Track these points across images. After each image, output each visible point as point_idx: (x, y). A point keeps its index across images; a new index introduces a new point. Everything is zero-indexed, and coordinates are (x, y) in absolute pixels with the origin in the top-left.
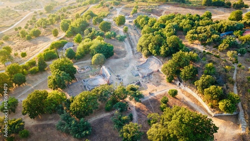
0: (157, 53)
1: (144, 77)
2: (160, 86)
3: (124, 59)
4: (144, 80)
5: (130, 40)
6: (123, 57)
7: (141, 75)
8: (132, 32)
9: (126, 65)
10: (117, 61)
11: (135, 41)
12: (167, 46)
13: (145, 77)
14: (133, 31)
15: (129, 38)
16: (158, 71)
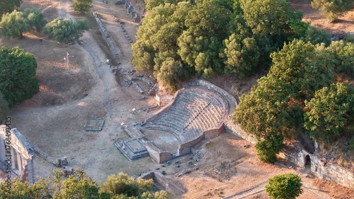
0: (211, 64)
1: (167, 159)
2: (236, 179)
3: (81, 104)
4: (169, 170)
5: (103, 41)
6: (77, 97)
7: (155, 154)
8: (110, 13)
9: (93, 123)
10: (54, 112)
11: (122, 39)
12: (249, 34)
13: (172, 158)
14: (113, 8)
15: (99, 34)
16: (224, 130)
